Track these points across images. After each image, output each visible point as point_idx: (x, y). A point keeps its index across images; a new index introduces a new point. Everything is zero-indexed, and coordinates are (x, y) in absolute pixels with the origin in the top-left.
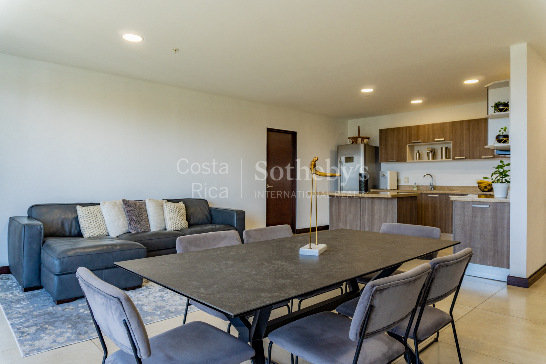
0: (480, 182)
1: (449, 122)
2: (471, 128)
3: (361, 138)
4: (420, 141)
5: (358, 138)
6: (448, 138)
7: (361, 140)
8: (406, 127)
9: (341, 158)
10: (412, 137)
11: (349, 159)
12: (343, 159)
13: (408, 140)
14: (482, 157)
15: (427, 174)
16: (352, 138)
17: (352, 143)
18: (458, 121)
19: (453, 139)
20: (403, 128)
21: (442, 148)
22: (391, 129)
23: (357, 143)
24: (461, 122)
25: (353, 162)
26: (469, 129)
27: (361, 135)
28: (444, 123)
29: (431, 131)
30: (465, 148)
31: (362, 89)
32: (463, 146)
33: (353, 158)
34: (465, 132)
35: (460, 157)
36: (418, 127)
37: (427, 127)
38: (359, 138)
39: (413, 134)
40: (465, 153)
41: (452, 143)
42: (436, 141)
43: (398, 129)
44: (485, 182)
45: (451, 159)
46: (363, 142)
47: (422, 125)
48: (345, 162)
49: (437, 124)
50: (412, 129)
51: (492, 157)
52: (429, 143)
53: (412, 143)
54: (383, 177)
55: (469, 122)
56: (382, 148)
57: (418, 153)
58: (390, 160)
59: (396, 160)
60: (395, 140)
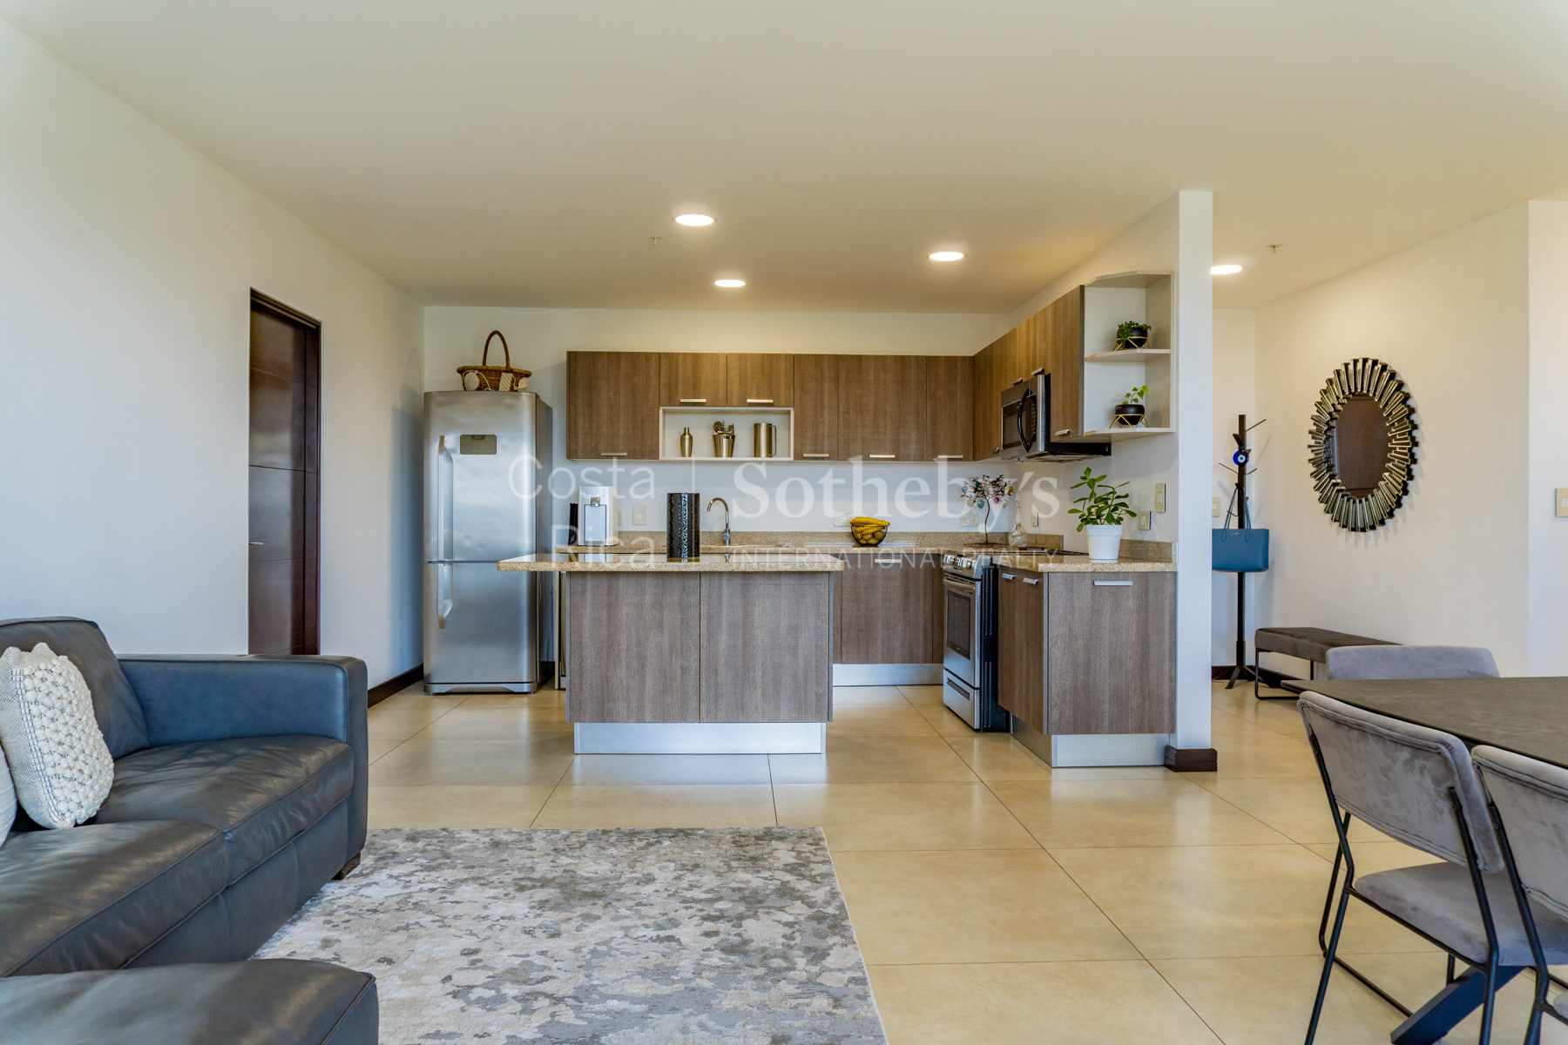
0: (857, 520)
1: (787, 356)
2: (843, 377)
3: (511, 375)
4: (704, 400)
5: (503, 374)
6: (782, 398)
7: (513, 382)
8: (660, 354)
9: (442, 439)
10: (677, 386)
11: (477, 443)
12: (452, 441)
13: (664, 395)
14: (871, 456)
15: (714, 500)
16: (479, 370)
17: (479, 389)
18: (809, 355)
19: (797, 402)
20: (648, 356)
21: (757, 427)
22: (609, 354)
23: (496, 388)
24: (818, 359)
25: (495, 453)
26: (836, 380)
27: (512, 365)
28: (771, 356)
29: (734, 373)
30: (826, 431)
31: (679, 214)
32: (823, 423)
33: (494, 438)
34: (827, 385)
35: (815, 452)
36: (696, 358)
37: (722, 362)
38: (506, 372)
39: (680, 377)
40: (826, 442)
41: (792, 413)
42: (751, 405)
43: (634, 358)
44: (870, 521)
45: (792, 458)
46: (515, 388)
47: (708, 354)
48: (462, 453)
49: (752, 355)
50: (677, 361)
51: (894, 456)
52: (727, 408)
53: (678, 404)
54: (592, 504)
55: (837, 359)
56: (576, 413)
57: (687, 437)
58: (607, 451)
59: (625, 454)
60: (622, 392)
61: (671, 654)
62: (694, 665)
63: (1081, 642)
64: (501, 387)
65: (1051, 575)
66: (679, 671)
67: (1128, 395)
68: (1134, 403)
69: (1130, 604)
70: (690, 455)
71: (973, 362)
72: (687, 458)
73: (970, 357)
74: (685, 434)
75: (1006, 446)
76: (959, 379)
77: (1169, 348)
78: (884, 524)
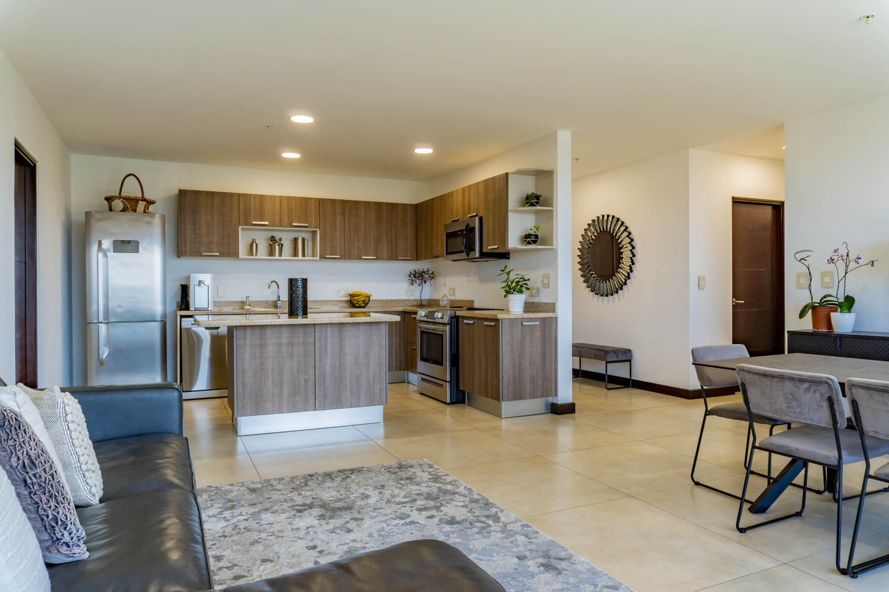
0: (354, 293)
1: (315, 199)
2: (347, 212)
3: (145, 202)
4: (267, 223)
5: (140, 202)
6: (313, 222)
7: (145, 207)
8: (239, 194)
9: (100, 243)
10: (250, 214)
11: (125, 246)
12: (107, 244)
13: (242, 218)
14: (363, 257)
15: (272, 282)
16: (123, 199)
17: (123, 211)
18: (328, 199)
19: (321, 226)
20: (232, 195)
21: (296, 240)
22: (207, 193)
23: (135, 211)
24: (333, 202)
25: (138, 252)
26: (344, 214)
27: (146, 196)
28: (306, 199)
29: (285, 207)
30: (338, 243)
32: (336, 238)
33: (137, 243)
34: (338, 217)
35: (332, 255)
36: (262, 198)
37: (278, 201)
38: (142, 200)
39: (252, 209)
40: (338, 249)
41: (318, 232)
42: (295, 226)
43: (223, 196)
44: (361, 294)
45: (318, 258)
46: (147, 211)
47: (269, 196)
48: (114, 251)
49: (295, 197)
50: (250, 199)
51: (375, 258)
52: (280, 228)
53: (251, 224)
54: (199, 285)
55: (344, 203)
56: (185, 228)
57: (254, 244)
58: (206, 252)
59: (218, 254)
60: (216, 216)
61: (298, 372)
62: (312, 377)
63: (516, 353)
64: (138, 210)
65: (503, 320)
66: (303, 382)
67: (531, 229)
68: (534, 233)
69: (538, 333)
70: (256, 255)
71: (416, 207)
72: (254, 257)
73: (414, 205)
74: (253, 242)
75: (447, 254)
76: (409, 216)
77: (552, 207)
78: (369, 295)
